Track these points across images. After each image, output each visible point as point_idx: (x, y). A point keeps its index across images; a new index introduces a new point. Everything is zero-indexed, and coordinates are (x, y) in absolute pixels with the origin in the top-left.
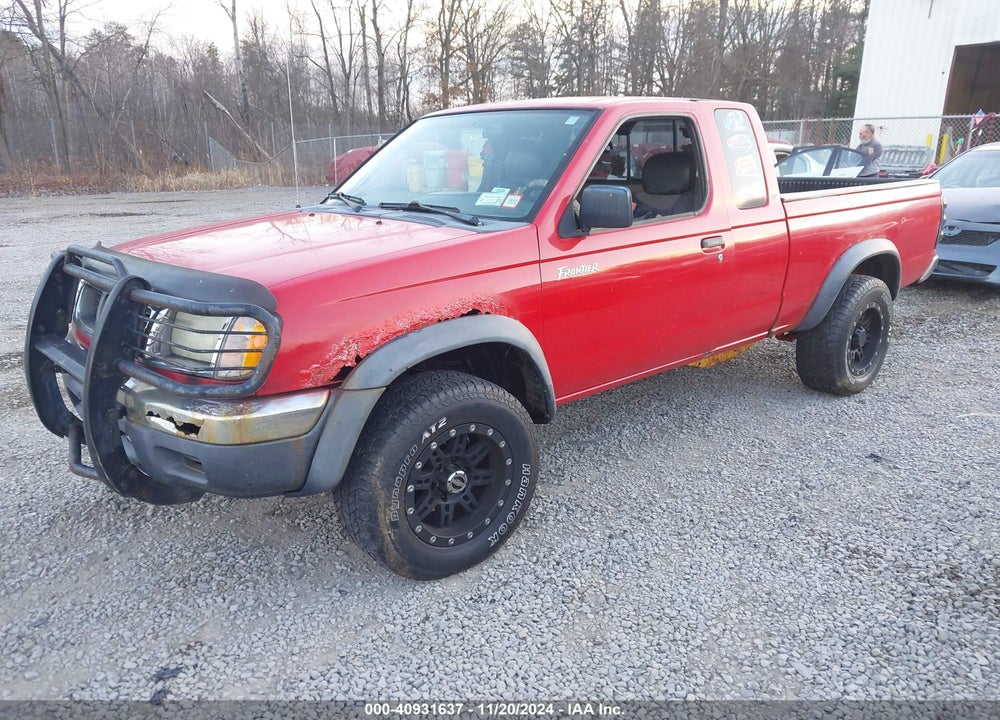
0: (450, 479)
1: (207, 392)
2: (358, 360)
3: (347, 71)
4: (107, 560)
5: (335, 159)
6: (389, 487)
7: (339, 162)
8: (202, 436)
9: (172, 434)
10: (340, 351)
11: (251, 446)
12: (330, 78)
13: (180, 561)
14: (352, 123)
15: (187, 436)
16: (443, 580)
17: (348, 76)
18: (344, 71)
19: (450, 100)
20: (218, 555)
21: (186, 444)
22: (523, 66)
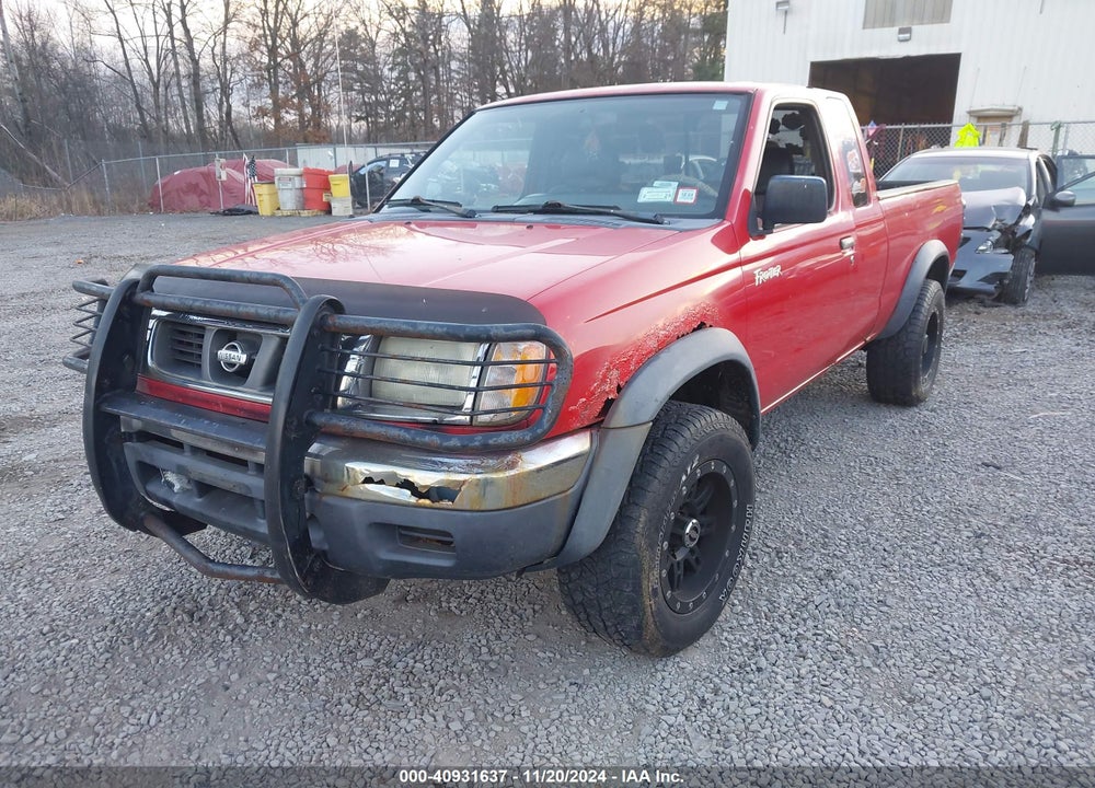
0: (687, 531)
1: (491, 442)
2: (619, 389)
3: (155, 79)
4: (227, 688)
5: (159, 182)
6: (652, 546)
7: (164, 186)
8: (461, 501)
9: (407, 505)
10: (603, 381)
11: (522, 508)
12: (134, 87)
13: (333, 676)
14: (167, 142)
15: (437, 505)
16: (681, 654)
17: (156, 86)
18: (152, 78)
19: (283, 114)
20: (378, 661)
21: (431, 516)
22: (352, 79)
